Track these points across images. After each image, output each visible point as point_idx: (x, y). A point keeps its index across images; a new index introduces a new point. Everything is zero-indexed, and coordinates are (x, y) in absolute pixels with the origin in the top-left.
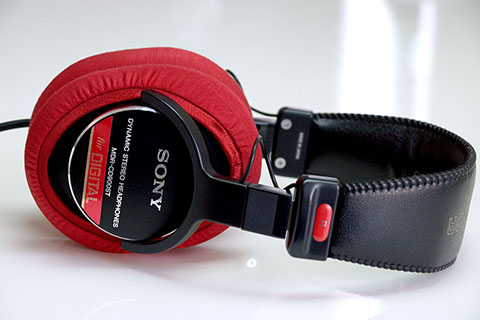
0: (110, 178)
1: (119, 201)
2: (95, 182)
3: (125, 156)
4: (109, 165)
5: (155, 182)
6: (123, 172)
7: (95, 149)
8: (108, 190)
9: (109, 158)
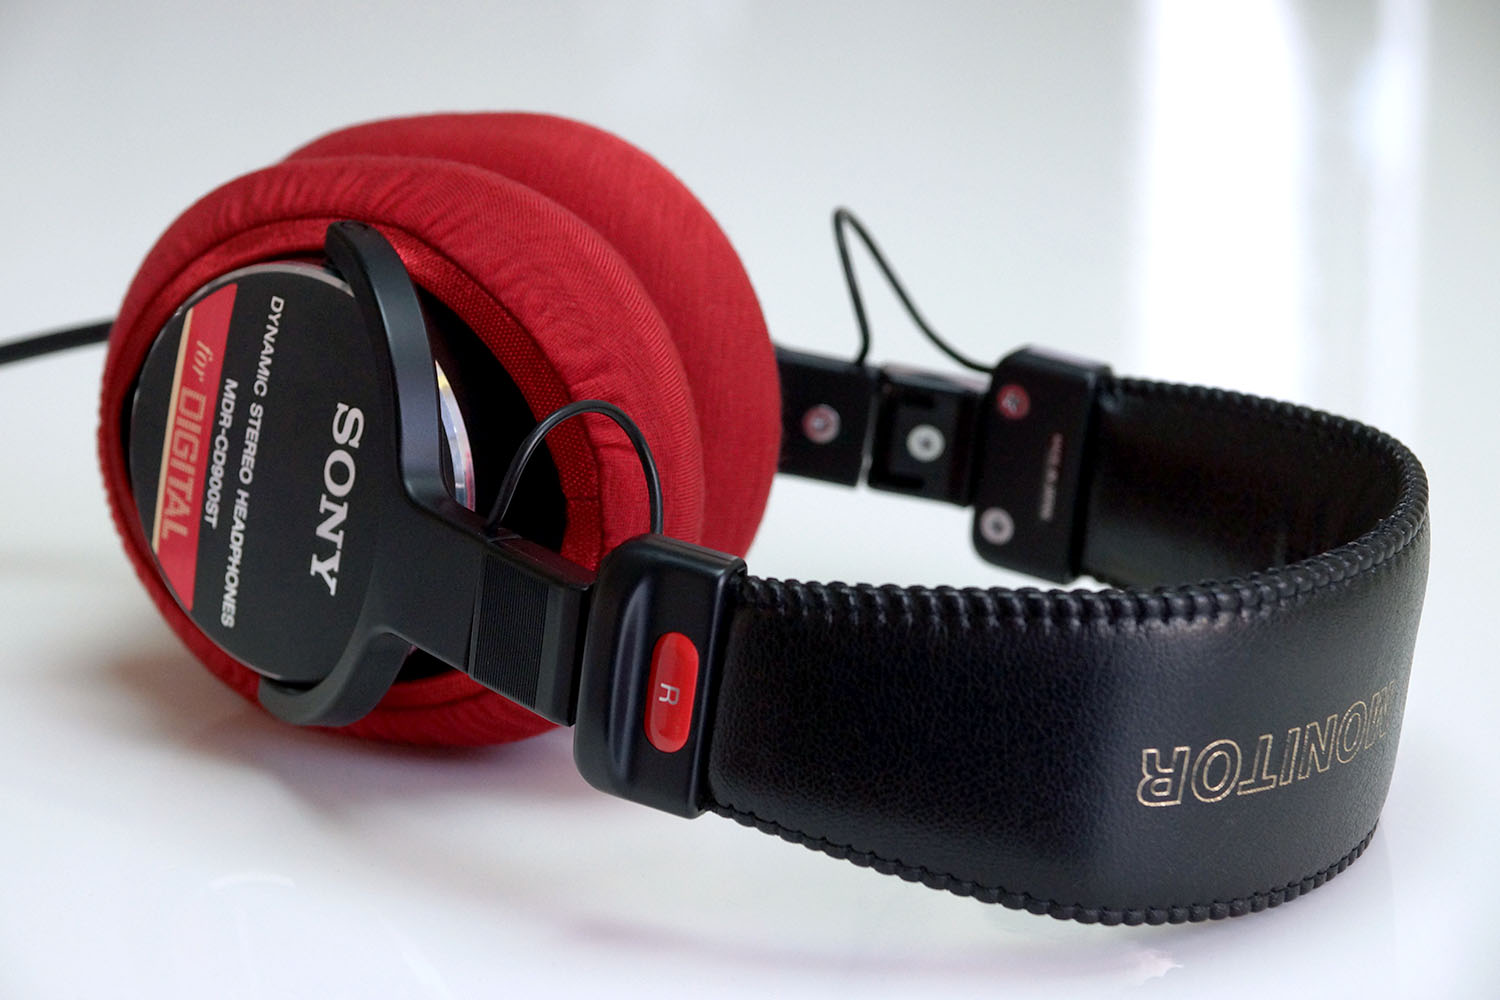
0: (218, 472)
1: (236, 547)
2: (183, 476)
3: (257, 410)
4: (217, 430)
5: (325, 504)
6: (249, 457)
7: (190, 380)
8: (213, 508)
9: (219, 409)
